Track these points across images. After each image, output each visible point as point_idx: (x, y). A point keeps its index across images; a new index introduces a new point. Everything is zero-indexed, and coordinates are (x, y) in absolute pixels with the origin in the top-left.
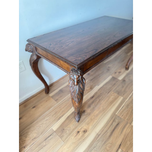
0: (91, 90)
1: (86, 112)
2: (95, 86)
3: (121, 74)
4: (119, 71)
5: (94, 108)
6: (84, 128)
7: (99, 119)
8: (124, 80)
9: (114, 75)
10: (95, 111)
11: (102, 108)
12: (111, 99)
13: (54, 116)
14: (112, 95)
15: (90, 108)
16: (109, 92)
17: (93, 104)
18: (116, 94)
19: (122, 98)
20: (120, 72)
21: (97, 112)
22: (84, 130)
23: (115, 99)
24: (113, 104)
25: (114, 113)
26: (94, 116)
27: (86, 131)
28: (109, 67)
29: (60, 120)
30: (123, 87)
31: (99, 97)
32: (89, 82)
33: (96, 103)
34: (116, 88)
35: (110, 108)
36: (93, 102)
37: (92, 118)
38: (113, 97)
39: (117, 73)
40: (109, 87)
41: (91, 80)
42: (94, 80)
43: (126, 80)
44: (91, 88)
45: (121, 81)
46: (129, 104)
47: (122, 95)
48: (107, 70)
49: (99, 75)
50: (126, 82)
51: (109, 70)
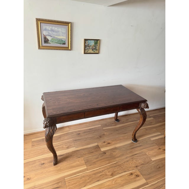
1: (44, 165)
3: (109, 145)
6: (31, 176)
7: (48, 175)
8: (105, 153)
9: (100, 144)
11: (59, 168)
12: (74, 164)
14: (79, 161)
18: (83, 162)
19: (86, 167)
20: (109, 143)
22: (29, 177)
23: (78, 166)
24: (71, 169)
25: (64, 177)
26: (46, 171)
27: (29, 180)
28: (104, 134)
30: (97, 158)
34: (89, 157)
35: (66, 171)
37: (44, 172)
38: (78, 163)
39: (105, 143)
40: (84, 153)
41: (76, 140)
42: (78, 141)
43: (107, 153)
44: (68, 148)
45: (102, 152)
46: (86, 176)
47: (89, 165)
48: (98, 137)
49: (86, 138)
50: (106, 155)
51: (101, 137)
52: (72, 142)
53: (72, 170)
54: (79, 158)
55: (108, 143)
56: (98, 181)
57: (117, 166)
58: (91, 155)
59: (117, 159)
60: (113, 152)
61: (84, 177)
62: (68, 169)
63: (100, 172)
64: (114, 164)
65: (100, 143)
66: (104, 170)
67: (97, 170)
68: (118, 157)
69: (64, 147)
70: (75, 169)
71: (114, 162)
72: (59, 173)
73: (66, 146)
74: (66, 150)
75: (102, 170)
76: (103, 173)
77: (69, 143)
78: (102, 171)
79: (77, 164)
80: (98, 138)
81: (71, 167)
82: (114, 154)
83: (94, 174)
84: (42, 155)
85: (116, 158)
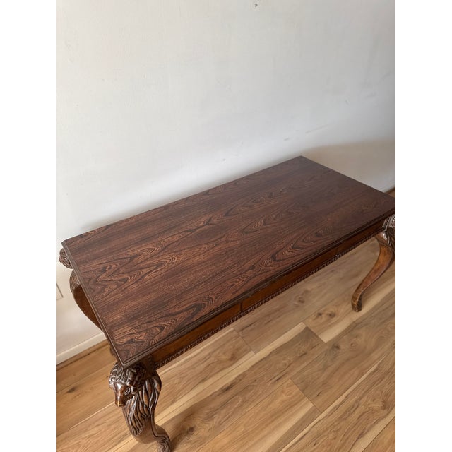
0: (232, 362)
1: (195, 433)
2: (247, 351)
3: (334, 320)
4: (332, 310)
5: (220, 424)
8: (335, 346)
9: (311, 323)
10: (220, 436)
11: (241, 429)
12: (277, 404)
13: (113, 426)
14: (283, 392)
15: (211, 422)
16: (279, 379)
17: (223, 412)
18: (296, 390)
19: (311, 405)
20: (332, 315)
21: (226, 441)
23: (290, 406)
24: (276, 423)
28: (306, 292)
29: (123, 443)
30: (325, 368)
31: (246, 389)
32: (235, 333)
33: (232, 410)
34: (303, 370)
35: (266, 432)
36: (224, 405)
38: (284, 397)
39: (324, 318)
40: (285, 361)
41: (243, 329)
42: (249, 328)
43: (342, 347)
44: (234, 358)
45: (327, 347)
46: (324, 431)
47: (314, 396)
48: (296, 303)
49: (268, 315)
50: (340, 351)
51: (303, 302)
52: (237, 337)
53: (280, 425)
54: (280, 383)
55: (330, 315)
56: (361, 435)
57: (384, 378)
58: (305, 364)
59: (375, 356)
60: (355, 339)
61: (319, 435)
62: (267, 426)
63: (354, 407)
64: (374, 371)
65: (310, 320)
66: (361, 398)
67: (341, 403)
68: (373, 350)
69: (223, 357)
70: (286, 420)
71: (371, 366)
72: (250, 444)
73: (224, 353)
74: (234, 366)
75: (354, 400)
76: (362, 408)
77: (228, 341)
78: (357, 402)
79: (283, 402)
80: (297, 306)
81: (272, 416)
82: (360, 341)
83: (342, 418)
84: (173, 402)
85: (370, 354)
